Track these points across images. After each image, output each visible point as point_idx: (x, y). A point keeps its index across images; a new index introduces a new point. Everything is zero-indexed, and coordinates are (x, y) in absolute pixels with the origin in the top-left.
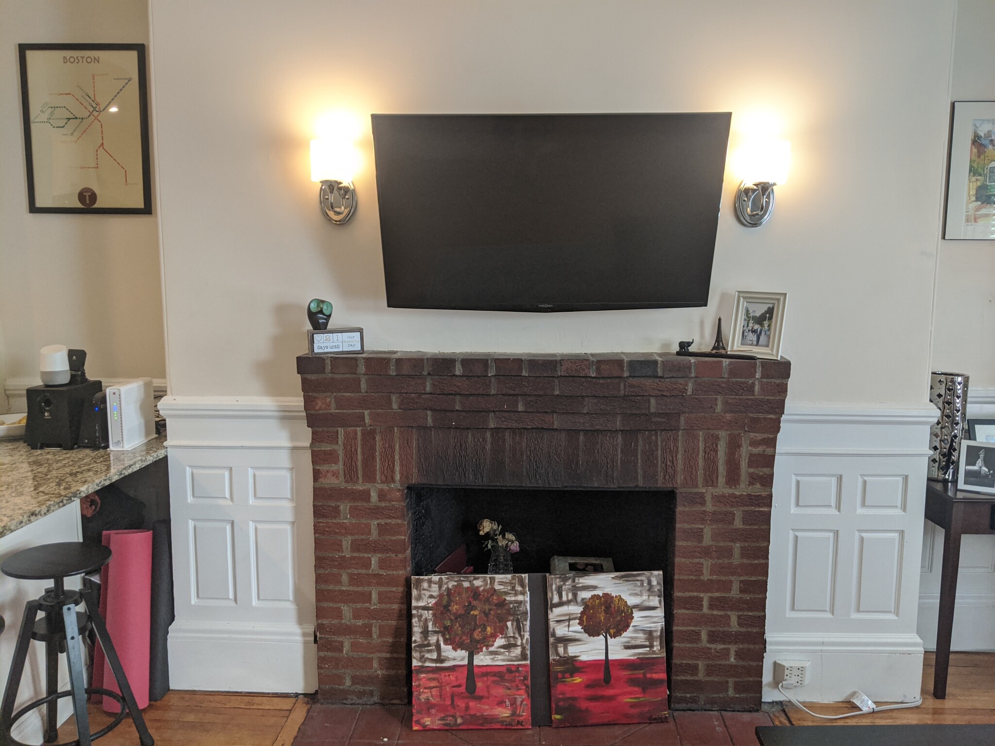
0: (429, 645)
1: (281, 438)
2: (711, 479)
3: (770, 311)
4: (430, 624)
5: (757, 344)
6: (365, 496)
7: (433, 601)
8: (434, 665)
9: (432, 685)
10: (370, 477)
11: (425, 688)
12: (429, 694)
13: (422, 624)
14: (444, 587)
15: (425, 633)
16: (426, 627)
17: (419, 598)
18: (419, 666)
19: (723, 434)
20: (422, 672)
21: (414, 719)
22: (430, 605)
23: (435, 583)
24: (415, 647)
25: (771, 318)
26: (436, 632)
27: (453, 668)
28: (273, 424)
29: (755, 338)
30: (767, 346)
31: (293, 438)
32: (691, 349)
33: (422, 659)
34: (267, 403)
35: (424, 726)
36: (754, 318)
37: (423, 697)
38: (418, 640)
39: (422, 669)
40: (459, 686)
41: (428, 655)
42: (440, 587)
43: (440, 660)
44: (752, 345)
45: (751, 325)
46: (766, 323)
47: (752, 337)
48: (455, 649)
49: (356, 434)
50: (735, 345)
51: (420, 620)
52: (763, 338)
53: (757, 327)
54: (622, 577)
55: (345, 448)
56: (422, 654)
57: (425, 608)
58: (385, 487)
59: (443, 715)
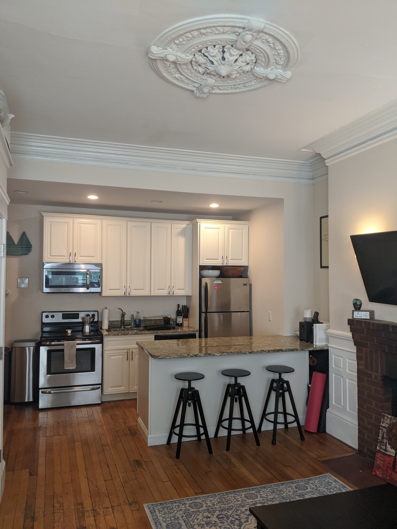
0: (383, 443)
4: (385, 434)
6: (371, 376)
7: (387, 426)
8: (383, 451)
9: (382, 459)
10: (372, 369)
11: (379, 459)
12: (380, 462)
13: (382, 433)
14: (392, 421)
15: (383, 437)
16: (383, 435)
17: (383, 423)
18: (379, 450)
20: (379, 453)
21: (374, 470)
22: (386, 427)
23: (389, 419)
24: (379, 441)
26: (386, 438)
27: (390, 456)
33: (380, 447)
35: (377, 474)
37: (378, 462)
38: (380, 439)
39: (379, 451)
40: (390, 464)
41: (382, 447)
42: (390, 421)
43: (386, 450)
48: (391, 448)
49: (367, 351)
51: (382, 431)
55: (365, 356)
56: (381, 445)
57: (384, 427)
58: (376, 374)
59: (383, 473)
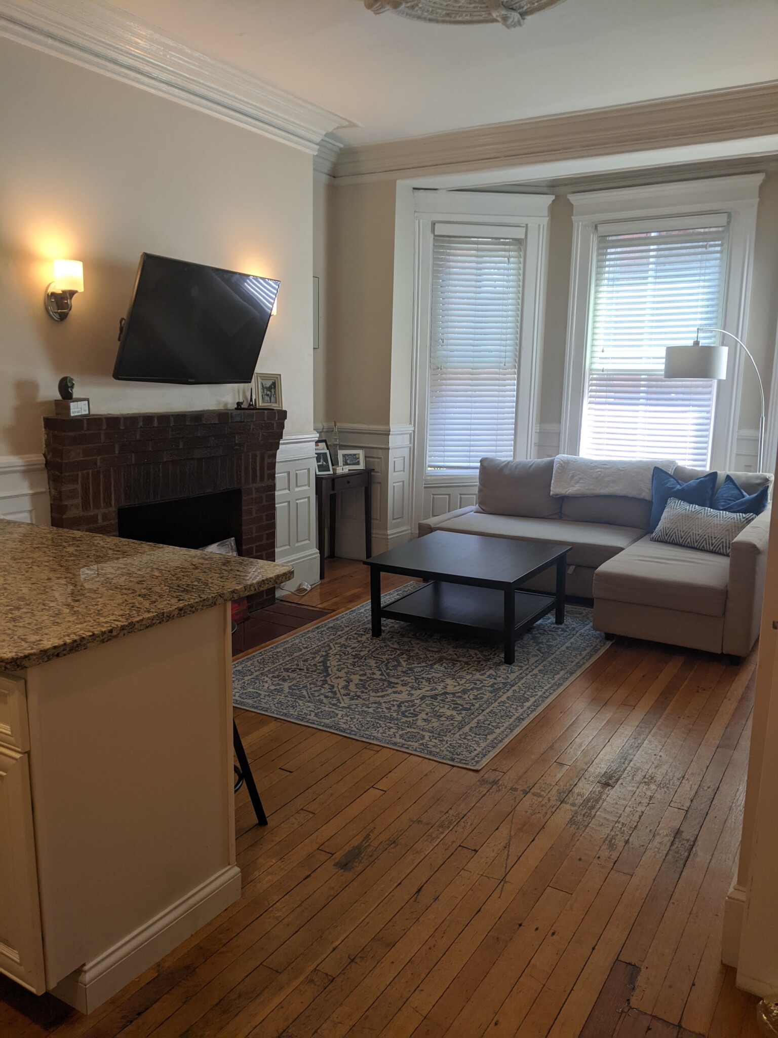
1: (24, 488)
2: (254, 479)
3: (274, 384)
5: (270, 402)
6: (94, 519)
10: (97, 506)
19: (258, 453)
25: (275, 387)
28: (17, 478)
29: (269, 399)
30: (276, 403)
31: (32, 486)
32: (243, 406)
34: (16, 461)
36: (266, 388)
44: (268, 402)
45: (265, 392)
46: (273, 390)
47: (267, 398)
49: (89, 474)
50: (260, 404)
52: (272, 398)
53: (268, 393)
54: (221, 544)
55: (82, 486)
58: (106, 511)
